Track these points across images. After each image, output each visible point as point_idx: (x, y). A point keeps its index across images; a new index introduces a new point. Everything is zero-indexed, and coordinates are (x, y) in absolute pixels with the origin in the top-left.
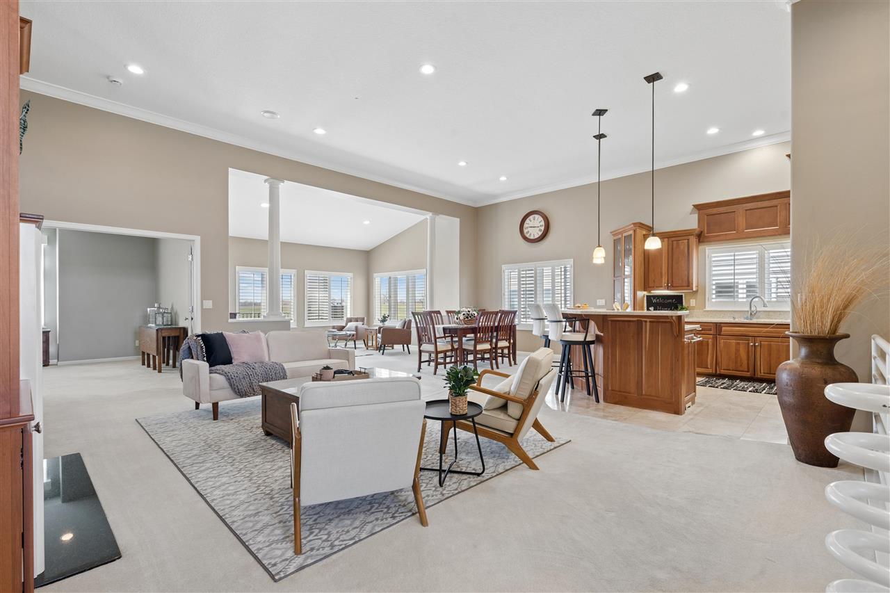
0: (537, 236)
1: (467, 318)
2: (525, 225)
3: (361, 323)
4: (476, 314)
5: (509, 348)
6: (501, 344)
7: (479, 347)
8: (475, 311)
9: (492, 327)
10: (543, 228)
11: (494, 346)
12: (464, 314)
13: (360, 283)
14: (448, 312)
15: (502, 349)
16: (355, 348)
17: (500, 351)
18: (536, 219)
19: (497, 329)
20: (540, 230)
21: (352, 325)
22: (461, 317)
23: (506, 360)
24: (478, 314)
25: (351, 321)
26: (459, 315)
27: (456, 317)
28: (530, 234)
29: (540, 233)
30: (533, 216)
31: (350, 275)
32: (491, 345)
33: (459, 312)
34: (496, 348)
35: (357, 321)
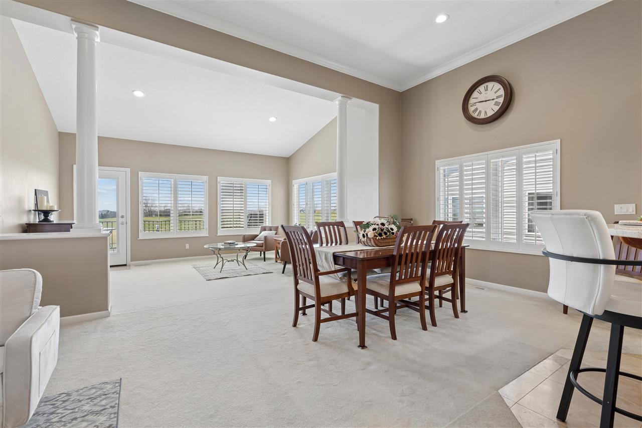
0: (490, 113)
1: (380, 235)
2: (472, 101)
3: (274, 232)
4: (395, 229)
5: (453, 286)
6: (440, 281)
7: (400, 291)
8: (394, 223)
9: (424, 253)
10: (501, 100)
11: (427, 285)
12: (374, 229)
13: (280, 192)
14: (357, 224)
15: (442, 289)
16: (265, 259)
17: (437, 293)
18: (489, 88)
19: (434, 255)
20: (496, 104)
21: (264, 233)
22: (370, 233)
23: (447, 305)
24: (399, 228)
25: (265, 230)
26: (367, 230)
27: (362, 233)
28: (480, 112)
29: (497, 108)
30: (485, 85)
31: (269, 182)
32: (422, 285)
33: (368, 225)
34: (431, 288)
35: (271, 230)
